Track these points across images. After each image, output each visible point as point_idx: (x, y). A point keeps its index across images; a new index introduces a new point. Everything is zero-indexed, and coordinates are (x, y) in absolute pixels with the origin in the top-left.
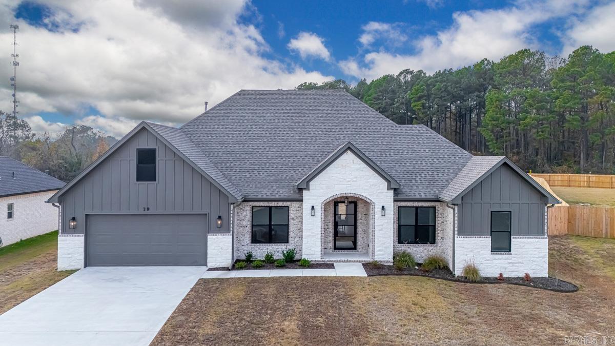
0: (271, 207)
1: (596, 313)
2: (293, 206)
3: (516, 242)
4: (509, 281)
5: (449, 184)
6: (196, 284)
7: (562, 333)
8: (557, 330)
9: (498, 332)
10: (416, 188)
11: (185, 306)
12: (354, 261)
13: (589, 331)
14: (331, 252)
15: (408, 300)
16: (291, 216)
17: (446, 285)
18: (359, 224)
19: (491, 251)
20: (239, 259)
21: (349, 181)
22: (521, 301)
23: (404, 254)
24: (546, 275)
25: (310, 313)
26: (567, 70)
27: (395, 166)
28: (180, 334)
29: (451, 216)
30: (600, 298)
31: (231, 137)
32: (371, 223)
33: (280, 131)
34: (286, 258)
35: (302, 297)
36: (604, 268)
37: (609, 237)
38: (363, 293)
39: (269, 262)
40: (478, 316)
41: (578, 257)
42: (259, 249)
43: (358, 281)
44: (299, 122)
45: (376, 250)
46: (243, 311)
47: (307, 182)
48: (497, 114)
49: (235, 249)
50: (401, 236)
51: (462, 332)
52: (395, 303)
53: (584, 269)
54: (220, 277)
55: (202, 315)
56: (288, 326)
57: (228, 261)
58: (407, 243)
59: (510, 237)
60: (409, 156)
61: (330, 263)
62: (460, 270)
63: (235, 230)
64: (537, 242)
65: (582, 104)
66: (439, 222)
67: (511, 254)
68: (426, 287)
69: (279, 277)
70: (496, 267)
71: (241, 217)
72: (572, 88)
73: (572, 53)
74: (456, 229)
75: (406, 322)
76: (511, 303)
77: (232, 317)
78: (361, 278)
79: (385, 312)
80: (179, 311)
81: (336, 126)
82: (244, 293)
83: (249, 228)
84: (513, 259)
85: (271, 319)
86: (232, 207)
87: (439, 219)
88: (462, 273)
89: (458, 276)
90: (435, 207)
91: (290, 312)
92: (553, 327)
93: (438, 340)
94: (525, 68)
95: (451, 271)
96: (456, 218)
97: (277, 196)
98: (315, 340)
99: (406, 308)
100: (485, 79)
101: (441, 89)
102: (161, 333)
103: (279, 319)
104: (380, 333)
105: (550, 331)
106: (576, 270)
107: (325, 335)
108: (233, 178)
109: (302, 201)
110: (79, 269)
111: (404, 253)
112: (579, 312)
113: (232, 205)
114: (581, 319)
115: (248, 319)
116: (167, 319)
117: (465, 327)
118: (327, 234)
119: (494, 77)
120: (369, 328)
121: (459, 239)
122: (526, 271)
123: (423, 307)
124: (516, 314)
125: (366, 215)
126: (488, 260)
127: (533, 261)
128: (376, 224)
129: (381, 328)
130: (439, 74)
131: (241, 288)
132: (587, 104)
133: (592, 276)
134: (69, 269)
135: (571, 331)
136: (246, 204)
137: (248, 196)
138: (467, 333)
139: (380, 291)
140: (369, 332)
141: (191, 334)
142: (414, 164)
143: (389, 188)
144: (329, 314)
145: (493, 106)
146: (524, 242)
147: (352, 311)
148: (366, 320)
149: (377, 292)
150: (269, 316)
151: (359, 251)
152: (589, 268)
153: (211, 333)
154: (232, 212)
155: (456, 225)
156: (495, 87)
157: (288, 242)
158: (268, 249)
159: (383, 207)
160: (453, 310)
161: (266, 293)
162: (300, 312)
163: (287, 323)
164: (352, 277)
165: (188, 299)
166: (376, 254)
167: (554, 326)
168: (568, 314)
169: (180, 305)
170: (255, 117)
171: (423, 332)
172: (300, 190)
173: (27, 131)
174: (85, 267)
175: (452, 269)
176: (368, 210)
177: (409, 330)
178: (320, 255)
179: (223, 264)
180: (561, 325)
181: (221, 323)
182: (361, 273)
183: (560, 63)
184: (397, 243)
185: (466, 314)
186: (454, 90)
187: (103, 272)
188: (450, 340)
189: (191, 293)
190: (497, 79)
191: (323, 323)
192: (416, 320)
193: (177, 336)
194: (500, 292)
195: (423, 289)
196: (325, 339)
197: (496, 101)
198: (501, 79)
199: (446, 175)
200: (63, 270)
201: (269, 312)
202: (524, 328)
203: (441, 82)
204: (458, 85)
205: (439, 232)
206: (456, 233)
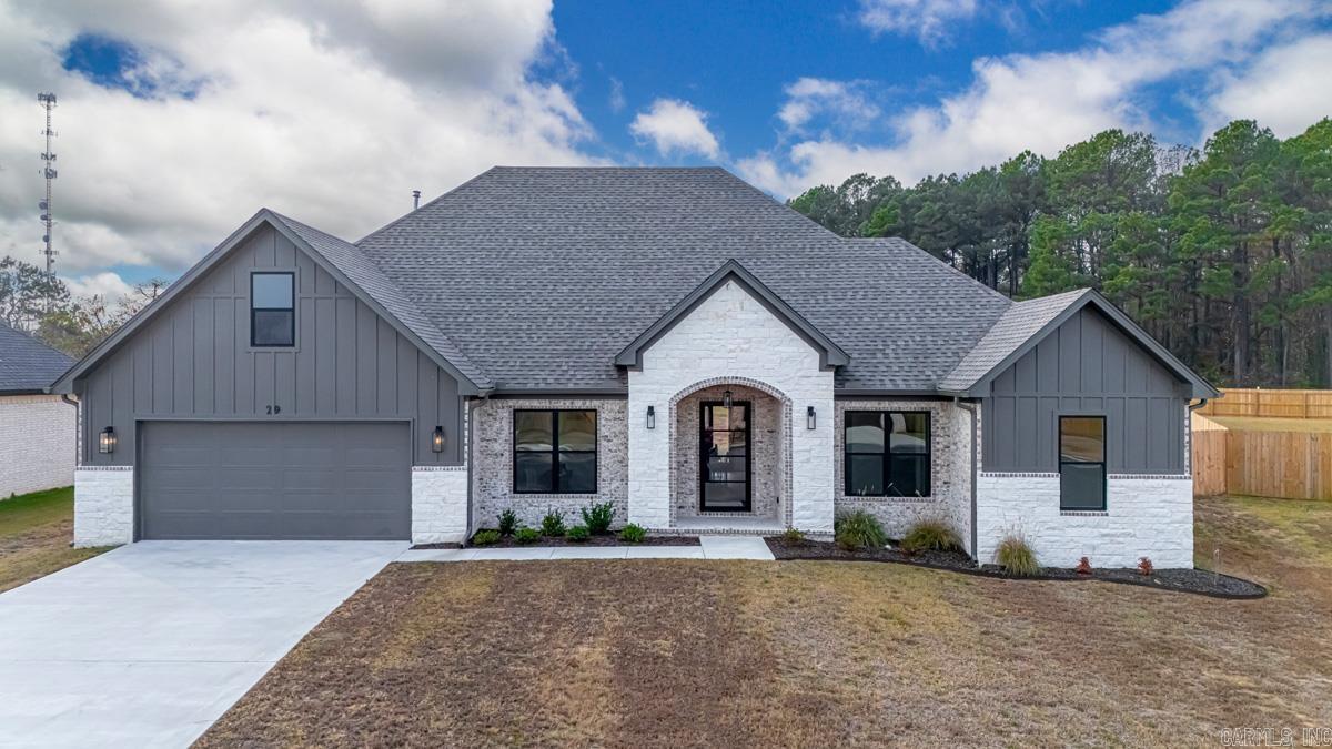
0: (558, 411)
1: (1316, 639)
2: (607, 409)
3: (1116, 486)
4: (1104, 575)
5: (960, 362)
6: (382, 573)
7: (1240, 680)
8: (1227, 674)
9: (1087, 675)
10: (885, 369)
11: (348, 614)
12: (745, 533)
13: (1307, 676)
14: (694, 515)
15: (870, 608)
16: (603, 431)
17: (957, 581)
18: (755, 452)
19: (1062, 509)
20: (485, 527)
21: (731, 351)
22: (1138, 617)
23: (860, 518)
24: (1190, 565)
25: (641, 629)
26: (1204, 172)
27: (837, 324)
28: (326, 668)
29: (967, 430)
30: (1320, 610)
31: (468, 261)
32: (783, 447)
33: (580, 250)
34: (592, 525)
35: (623, 598)
36: (1320, 553)
37: (1320, 498)
38: (765, 593)
39: (553, 532)
40: (1037, 642)
41: (1257, 533)
42: (531, 505)
43: (753, 568)
44: (621, 233)
45: (795, 507)
46: (482, 625)
47: (637, 352)
48: (1052, 267)
49: (476, 505)
50: (851, 479)
51: (1000, 675)
52: (840, 614)
53: (1274, 555)
54: (438, 560)
55: (384, 631)
56: (587, 655)
57: (458, 529)
58: (867, 495)
59: (1105, 476)
60: (868, 302)
61: (692, 535)
62: (988, 550)
63: (475, 463)
64: (1168, 486)
65: (1237, 243)
66: (938, 446)
67: (1107, 515)
68: (910, 583)
69: (573, 560)
70: (1072, 545)
71: (491, 434)
72: (1214, 212)
73: (1212, 137)
74: (979, 457)
75: (867, 652)
76: (1112, 619)
77: (456, 636)
78: (759, 562)
79: (816, 632)
80: (334, 621)
81: (704, 241)
82: (488, 590)
83: (507, 459)
84: (1111, 525)
85: (547, 640)
86: (467, 408)
87: (937, 439)
88: (993, 558)
89: (984, 566)
90: (928, 413)
91: (593, 628)
92: (1218, 668)
93: (943, 690)
94: (1112, 172)
95: (966, 554)
96: (979, 432)
97: (571, 386)
98: (648, 685)
99: (868, 623)
100: (1026, 194)
101: (932, 216)
102: (283, 667)
103: (565, 641)
104: (805, 673)
105: (1210, 675)
106: (1255, 557)
107: (674, 674)
108: (473, 346)
109: (624, 396)
110: (121, 545)
111: (859, 514)
112: (1276, 638)
113: (467, 403)
114: (1282, 651)
115: (494, 641)
116: (301, 637)
117: (1007, 664)
118: (684, 475)
119: (1047, 190)
120: (778, 664)
121: (985, 479)
122: (1144, 554)
123: (907, 623)
124: (1128, 640)
125: (772, 432)
126: (1054, 529)
127: (1160, 532)
128: (795, 448)
129: (807, 663)
130: (928, 183)
131: (484, 580)
132: (1246, 245)
133: (1293, 569)
134: (101, 543)
135: (1262, 676)
136: (500, 403)
137: (504, 384)
138: (1012, 676)
139: (803, 589)
140: (779, 672)
141: (353, 669)
142: (880, 320)
143: (824, 366)
144: (684, 632)
145: (1045, 250)
146: (1136, 488)
147: (739, 627)
148: (772, 646)
149: (798, 591)
150: (542, 636)
151: (758, 513)
152: (1287, 553)
153: (402, 667)
154: (466, 417)
155: (979, 449)
156: (1048, 210)
157: (595, 492)
158: (550, 505)
159: (811, 411)
160: (977, 629)
161: (539, 590)
162: (615, 629)
163: (583, 649)
164: (740, 561)
165: (356, 600)
166: (794, 516)
167: (1220, 664)
168: (1251, 642)
169: (337, 611)
170: (525, 221)
171: (907, 673)
172: (623, 370)
173: (62, 300)
174: (135, 541)
175: (969, 552)
176: (776, 419)
177: (873, 668)
178: (668, 519)
179: (447, 535)
180: (1236, 664)
181: (428, 648)
182: (762, 553)
183: (1188, 157)
184: (843, 493)
185: (1007, 639)
186: (961, 216)
187: (175, 551)
188: (972, 691)
189: (365, 589)
190: (1053, 193)
191: (669, 652)
192: (889, 649)
193: (320, 671)
194: (1085, 597)
195: (905, 588)
196: (674, 683)
197: (1051, 239)
198: (1060, 194)
199: (952, 342)
200: (86, 546)
201: (543, 626)
202: (1149, 669)
203: (935, 200)
204: (969, 207)
205: (938, 469)
206: (979, 465)
